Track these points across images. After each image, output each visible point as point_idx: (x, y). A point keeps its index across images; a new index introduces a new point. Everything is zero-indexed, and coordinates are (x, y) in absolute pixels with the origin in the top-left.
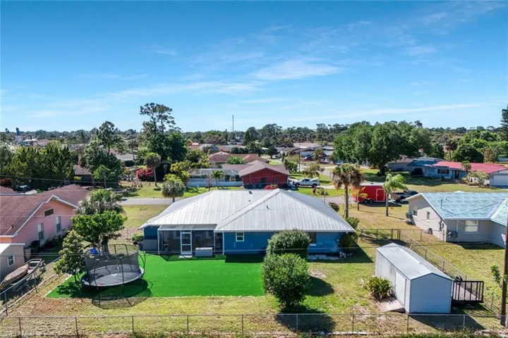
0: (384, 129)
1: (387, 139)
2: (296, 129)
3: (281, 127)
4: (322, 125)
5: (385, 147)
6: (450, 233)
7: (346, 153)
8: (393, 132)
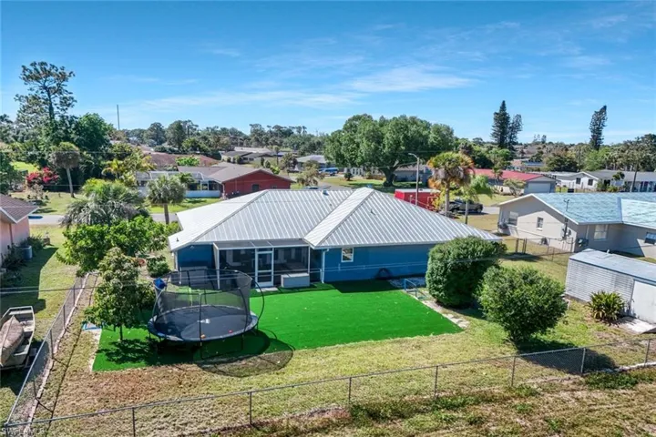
0: (402, 125)
1: (406, 137)
2: (219, 129)
3: (197, 126)
4: (257, 125)
5: (403, 148)
6: (581, 241)
7: (347, 155)
8: (413, 128)
